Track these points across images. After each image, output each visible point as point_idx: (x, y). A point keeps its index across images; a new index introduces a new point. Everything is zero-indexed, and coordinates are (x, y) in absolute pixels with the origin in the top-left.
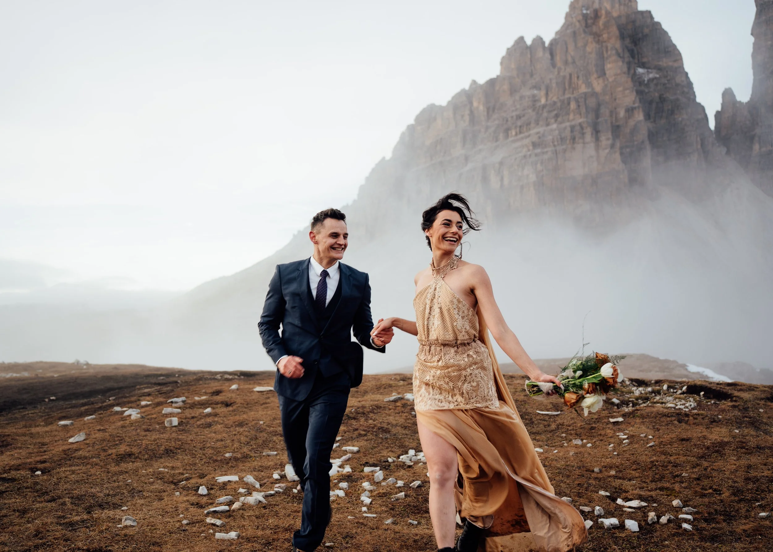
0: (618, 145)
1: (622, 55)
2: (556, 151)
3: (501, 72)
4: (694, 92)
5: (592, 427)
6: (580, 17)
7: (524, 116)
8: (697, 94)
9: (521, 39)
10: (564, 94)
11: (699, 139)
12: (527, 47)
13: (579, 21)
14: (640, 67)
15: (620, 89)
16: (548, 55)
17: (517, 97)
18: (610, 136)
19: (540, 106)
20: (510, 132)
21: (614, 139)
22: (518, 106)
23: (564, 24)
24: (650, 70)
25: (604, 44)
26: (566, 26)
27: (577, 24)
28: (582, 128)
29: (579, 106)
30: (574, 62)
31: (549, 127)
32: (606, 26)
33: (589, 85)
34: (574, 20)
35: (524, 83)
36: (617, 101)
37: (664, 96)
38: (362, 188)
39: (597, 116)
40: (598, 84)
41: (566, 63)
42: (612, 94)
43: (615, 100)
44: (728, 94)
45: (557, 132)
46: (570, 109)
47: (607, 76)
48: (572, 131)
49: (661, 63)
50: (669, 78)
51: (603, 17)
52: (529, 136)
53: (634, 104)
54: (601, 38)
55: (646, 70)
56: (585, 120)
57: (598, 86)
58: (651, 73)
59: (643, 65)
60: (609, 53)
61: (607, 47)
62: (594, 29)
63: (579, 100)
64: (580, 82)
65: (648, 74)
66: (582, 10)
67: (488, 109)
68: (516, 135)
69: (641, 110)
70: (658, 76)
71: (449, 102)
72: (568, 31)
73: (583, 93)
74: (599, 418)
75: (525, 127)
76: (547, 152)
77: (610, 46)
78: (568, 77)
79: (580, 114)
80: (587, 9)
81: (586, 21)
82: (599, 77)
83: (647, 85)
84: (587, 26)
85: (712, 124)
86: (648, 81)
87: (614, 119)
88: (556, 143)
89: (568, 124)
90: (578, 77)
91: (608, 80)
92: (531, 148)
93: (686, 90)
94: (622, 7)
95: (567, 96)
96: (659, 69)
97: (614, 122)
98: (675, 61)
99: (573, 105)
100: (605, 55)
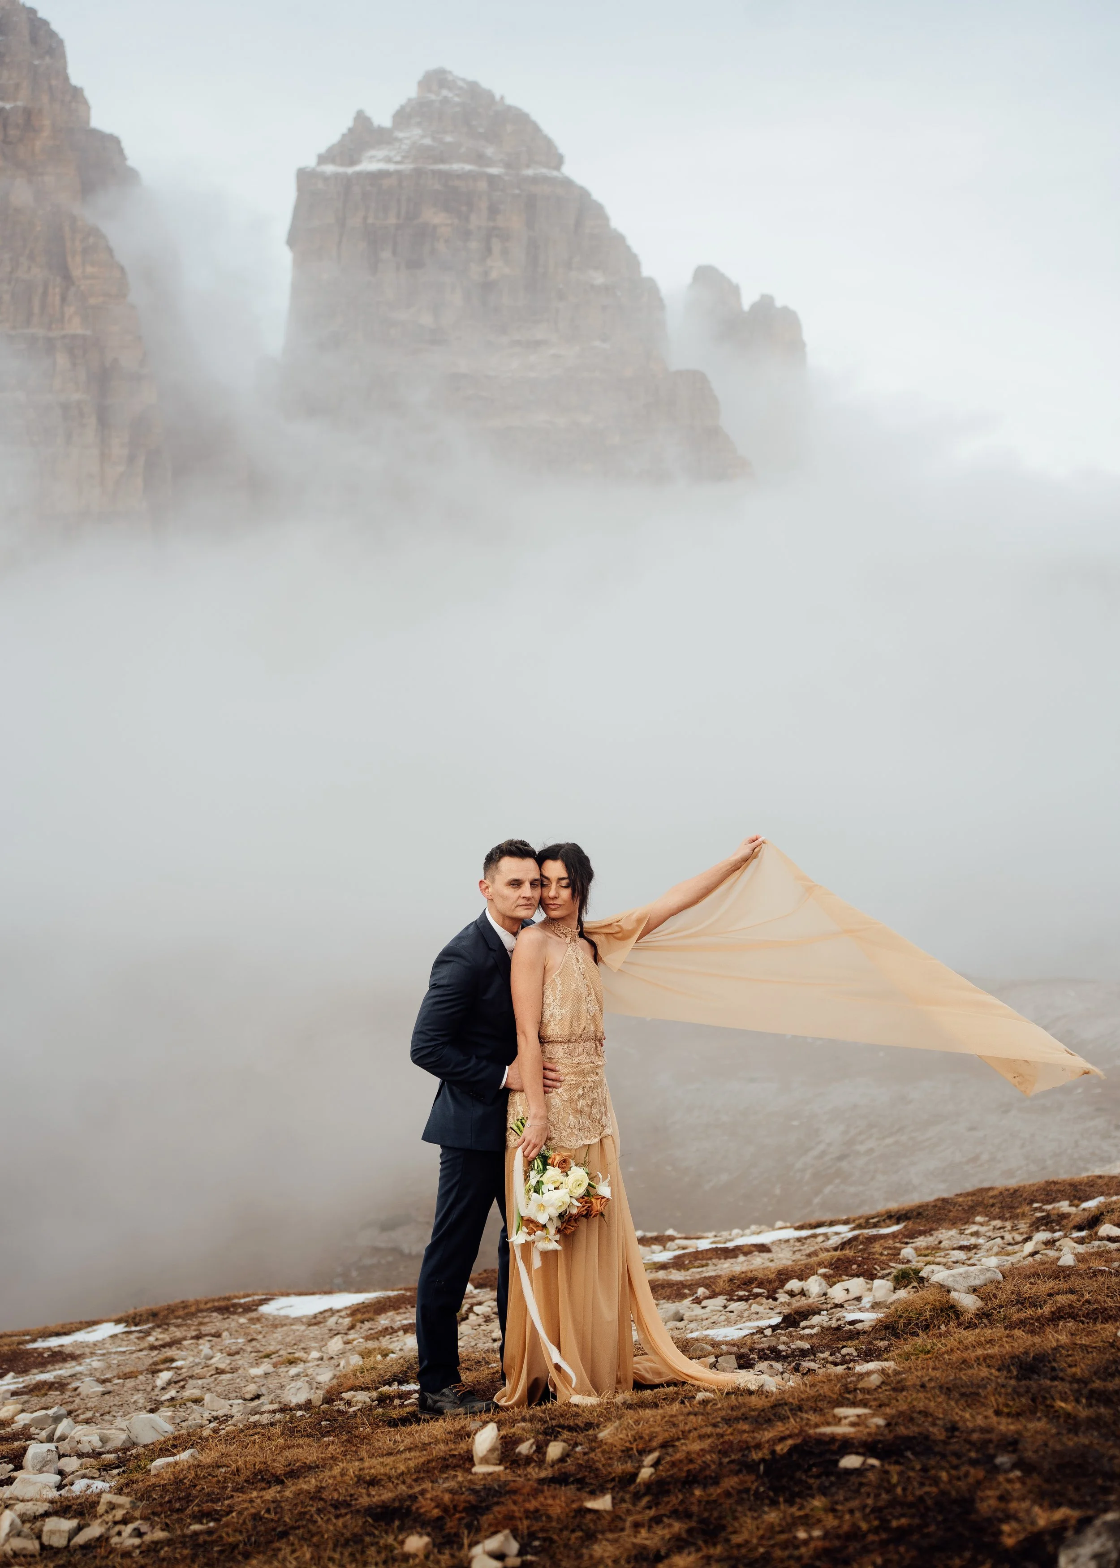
0: (142, 460)
15: (115, 329)
18: (127, 439)
28: (82, 414)
29: (74, 365)
36: (107, 352)
39: (104, 393)
45: (32, 412)
46: (54, 365)
47: (83, 288)
56: (86, 397)
61: (73, 218)
63: (76, 352)
64: (70, 310)
73: (79, 336)
78: (40, 288)
79: (76, 383)
89: (51, 398)
90: (63, 297)
95: (36, 330)
99: (62, 361)
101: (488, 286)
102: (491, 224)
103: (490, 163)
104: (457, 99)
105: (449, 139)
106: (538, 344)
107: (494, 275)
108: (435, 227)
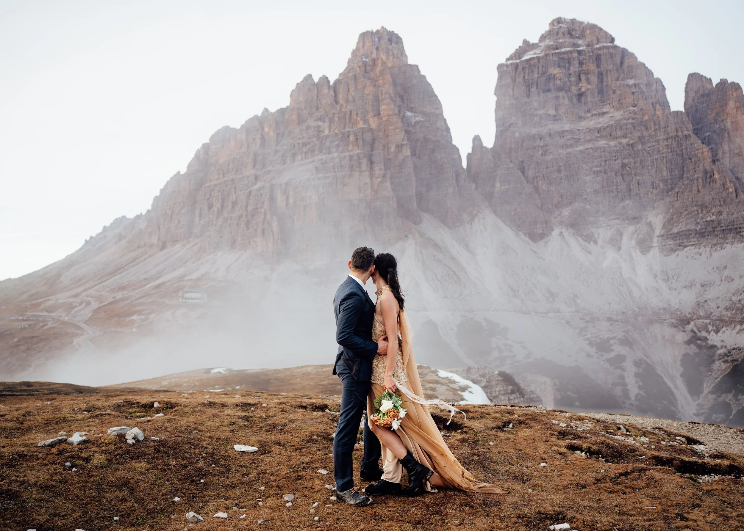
0: (389, 175)
1: (394, 100)
2: (336, 176)
3: (290, 104)
4: (451, 136)
5: (299, 476)
6: (361, 64)
7: (309, 143)
8: (453, 137)
9: (310, 76)
10: (345, 127)
11: (454, 175)
12: (314, 84)
13: (359, 67)
14: (408, 111)
15: (392, 128)
16: (332, 93)
17: (304, 127)
18: (382, 167)
19: (323, 136)
20: (296, 157)
21: (385, 170)
22: (304, 135)
23: (347, 68)
24: (416, 114)
25: (379, 88)
26: (348, 70)
27: (358, 69)
28: (359, 159)
29: (357, 139)
30: (354, 101)
31: (331, 155)
32: (382, 73)
33: (366, 121)
34: (356, 66)
35: (311, 115)
36: (389, 137)
37: (427, 137)
38: (156, 199)
39: (372, 149)
40: (374, 121)
41: (347, 101)
42: (385, 131)
43: (388, 136)
44: (477, 140)
45: (337, 160)
46: (349, 141)
47: (381, 115)
48: (350, 160)
49: (425, 109)
50: (431, 122)
51: (379, 66)
52: (313, 161)
53: (403, 141)
54: (377, 83)
55: (413, 114)
56: (361, 151)
57: (374, 123)
58: (418, 116)
59: (411, 110)
60: (384, 96)
61: (382, 91)
62: (372, 75)
63: (358, 134)
64: (359, 119)
65: (415, 117)
66: (362, 58)
67: (278, 135)
68: (302, 159)
69: (408, 147)
70: (422, 120)
71: (242, 126)
72: (350, 74)
73: (361, 128)
74: (311, 462)
75: (310, 153)
76: (328, 177)
77: (384, 90)
78: (349, 113)
79: (358, 146)
80: (366, 58)
81: (365, 67)
82: (375, 116)
83: (414, 126)
84: (366, 72)
85: (464, 164)
86: (415, 123)
87: (386, 152)
88: (336, 170)
89: (347, 154)
90: (357, 114)
91: (382, 119)
92: (315, 172)
93: (445, 133)
94: (395, 59)
95: (347, 130)
96: (424, 114)
97: (386, 155)
98: (437, 109)
99: (352, 138)
100: (380, 98)
101: (580, 95)
102: (580, 69)
103: (579, 46)
104: (565, 26)
105: (561, 41)
106: (604, 113)
107: (583, 90)
108: (554, 75)
